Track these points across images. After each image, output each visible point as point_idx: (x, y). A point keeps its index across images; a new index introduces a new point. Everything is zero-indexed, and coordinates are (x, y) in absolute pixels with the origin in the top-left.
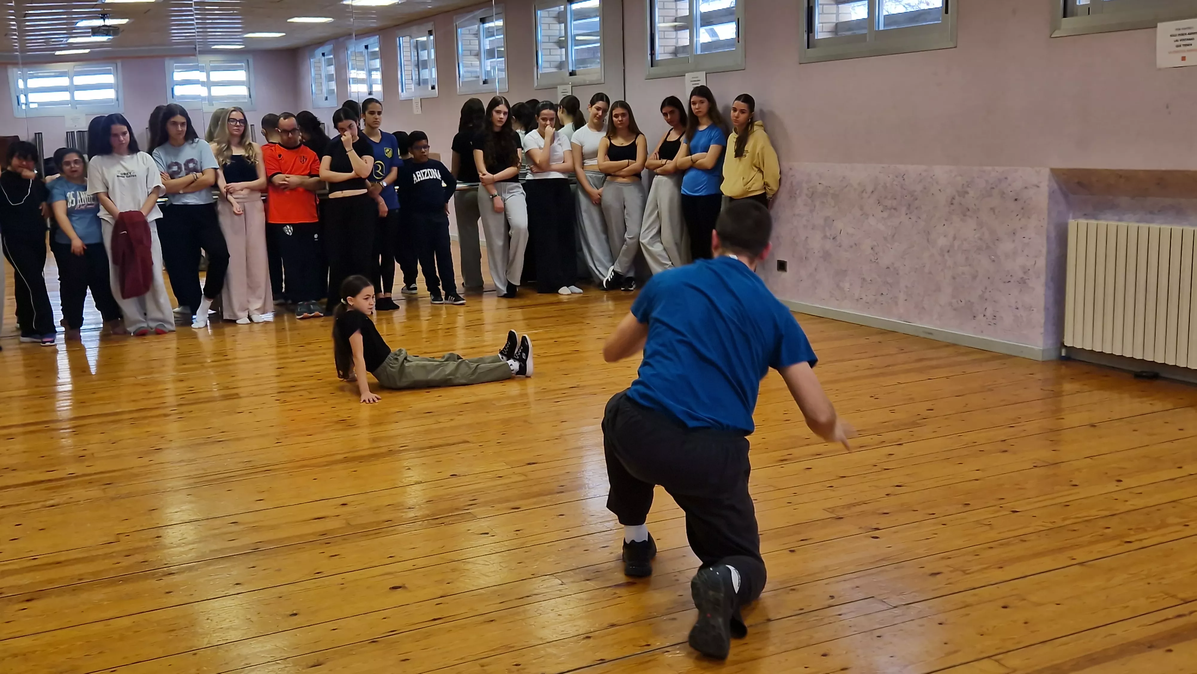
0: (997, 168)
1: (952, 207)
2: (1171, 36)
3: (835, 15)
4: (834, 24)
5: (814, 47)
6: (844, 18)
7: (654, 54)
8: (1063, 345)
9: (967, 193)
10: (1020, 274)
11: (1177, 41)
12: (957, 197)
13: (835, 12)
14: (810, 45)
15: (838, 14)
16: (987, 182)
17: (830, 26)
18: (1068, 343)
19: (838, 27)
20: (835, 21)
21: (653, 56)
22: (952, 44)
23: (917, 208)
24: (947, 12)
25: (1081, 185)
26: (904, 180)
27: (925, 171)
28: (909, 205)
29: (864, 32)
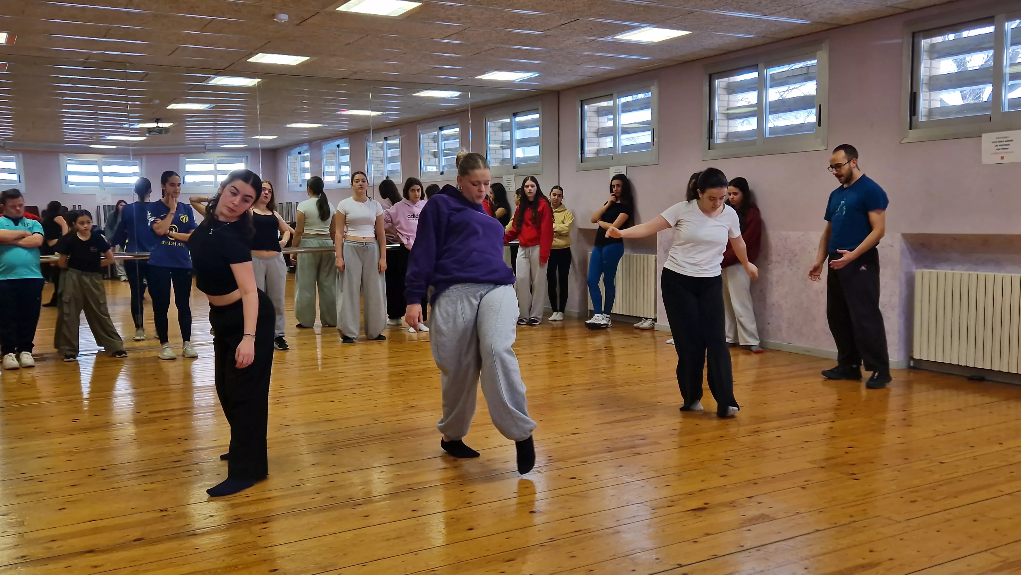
2: (993, 142)
3: (726, 127)
4: (726, 133)
5: (714, 149)
6: (732, 130)
7: (583, 153)
8: (912, 358)
11: (997, 146)
13: (727, 125)
14: (711, 148)
15: (728, 127)
17: (723, 135)
18: (917, 356)
19: (729, 136)
20: (726, 131)
21: (583, 155)
22: (823, 148)
23: (796, 262)
24: (819, 125)
25: (923, 245)
26: (786, 242)
27: (803, 235)
28: (790, 260)
29: (756, 138)
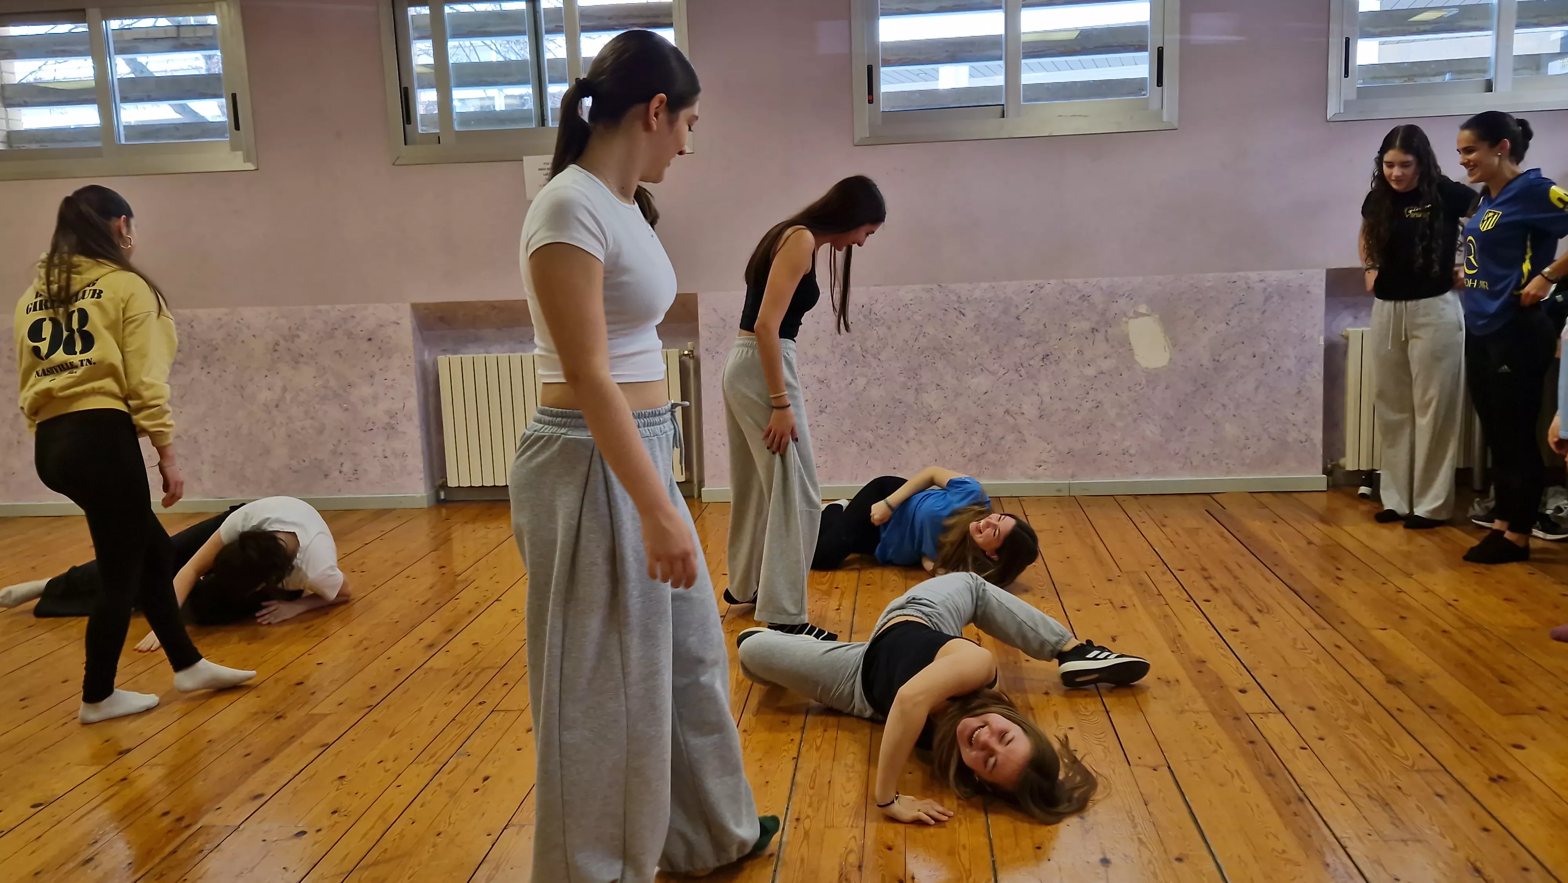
0: (338, 307)
1: (276, 355)
3: (4, 121)
8: (444, 487)
9: (298, 337)
10: (386, 419)
12: (282, 342)
16: (326, 323)
18: (454, 483)
19: (12, 136)
20: (6, 128)
22: (250, 166)
23: (218, 360)
24: (237, 127)
25: (441, 319)
26: (192, 327)
27: (226, 314)
28: (205, 357)
29: (98, 144)
